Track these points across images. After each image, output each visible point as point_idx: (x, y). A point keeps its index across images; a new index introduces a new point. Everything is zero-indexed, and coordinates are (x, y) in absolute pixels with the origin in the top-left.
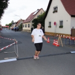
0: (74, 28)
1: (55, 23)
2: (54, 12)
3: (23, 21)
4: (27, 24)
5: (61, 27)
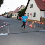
1: (31, 14)
2: (30, 8)
3: (12, 12)
4: (15, 14)
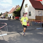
0: (37, 16)
1: (26, 13)
5: (30, 15)
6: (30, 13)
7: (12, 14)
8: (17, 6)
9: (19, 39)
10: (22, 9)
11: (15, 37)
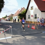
3: (13, 15)
5: (36, 18)
6: (36, 15)
7: (17, 16)
8: (22, 9)
9: (24, 43)
10: (28, 12)
11: (19, 41)
